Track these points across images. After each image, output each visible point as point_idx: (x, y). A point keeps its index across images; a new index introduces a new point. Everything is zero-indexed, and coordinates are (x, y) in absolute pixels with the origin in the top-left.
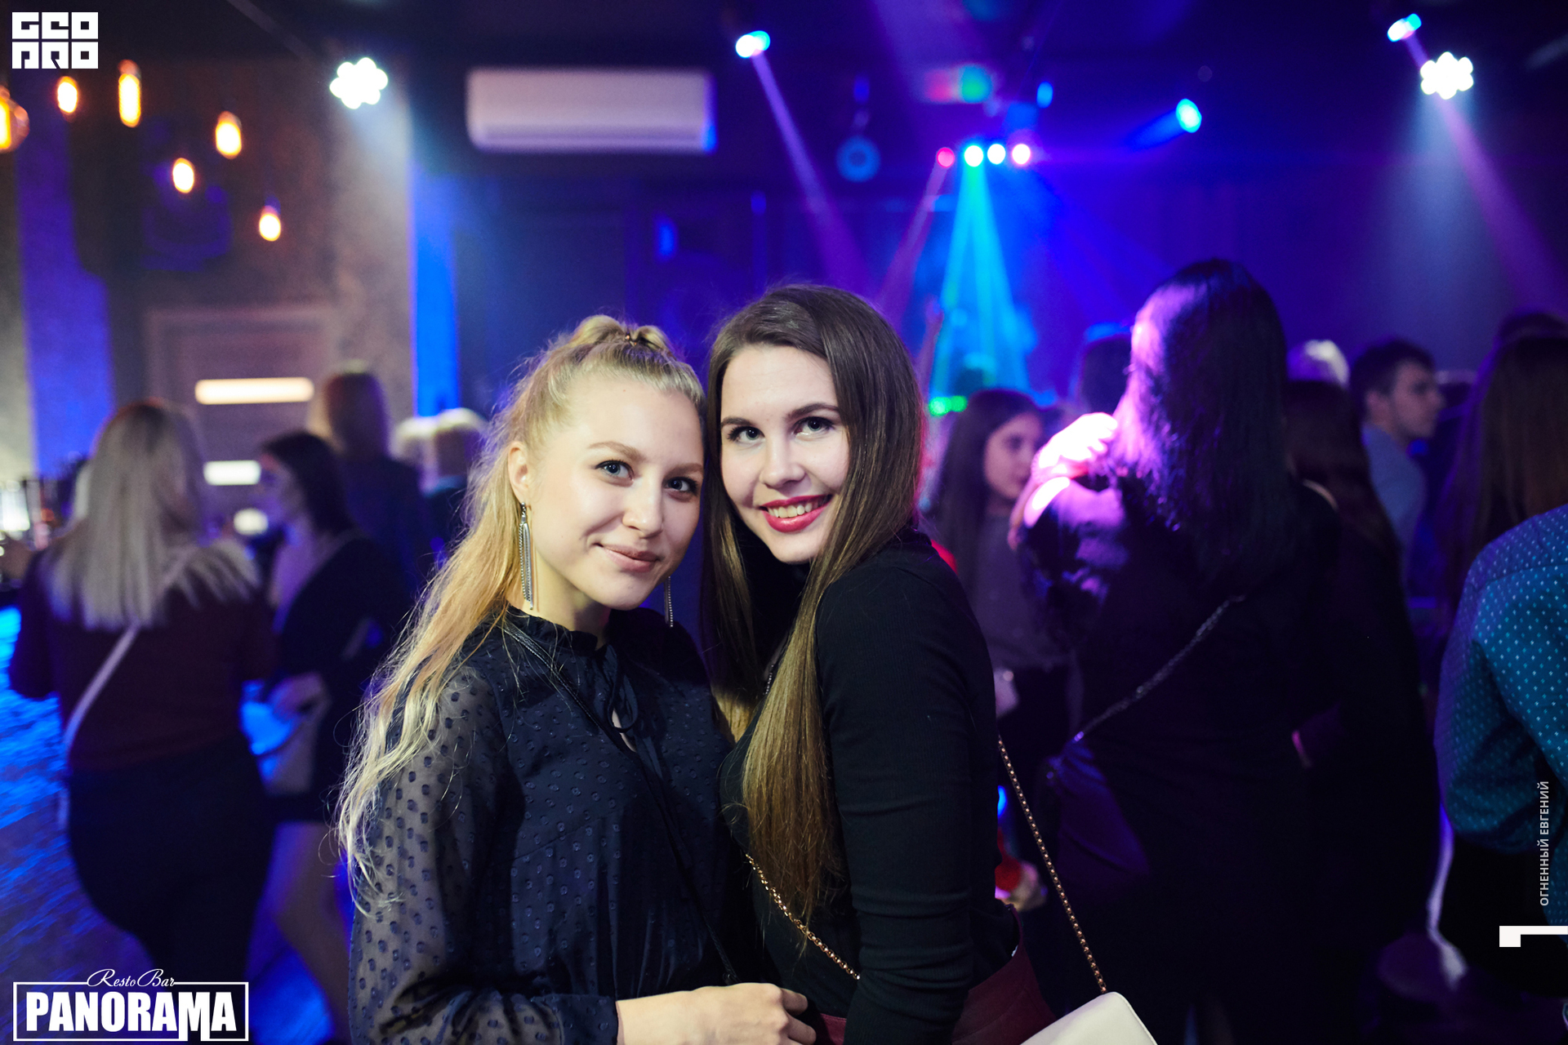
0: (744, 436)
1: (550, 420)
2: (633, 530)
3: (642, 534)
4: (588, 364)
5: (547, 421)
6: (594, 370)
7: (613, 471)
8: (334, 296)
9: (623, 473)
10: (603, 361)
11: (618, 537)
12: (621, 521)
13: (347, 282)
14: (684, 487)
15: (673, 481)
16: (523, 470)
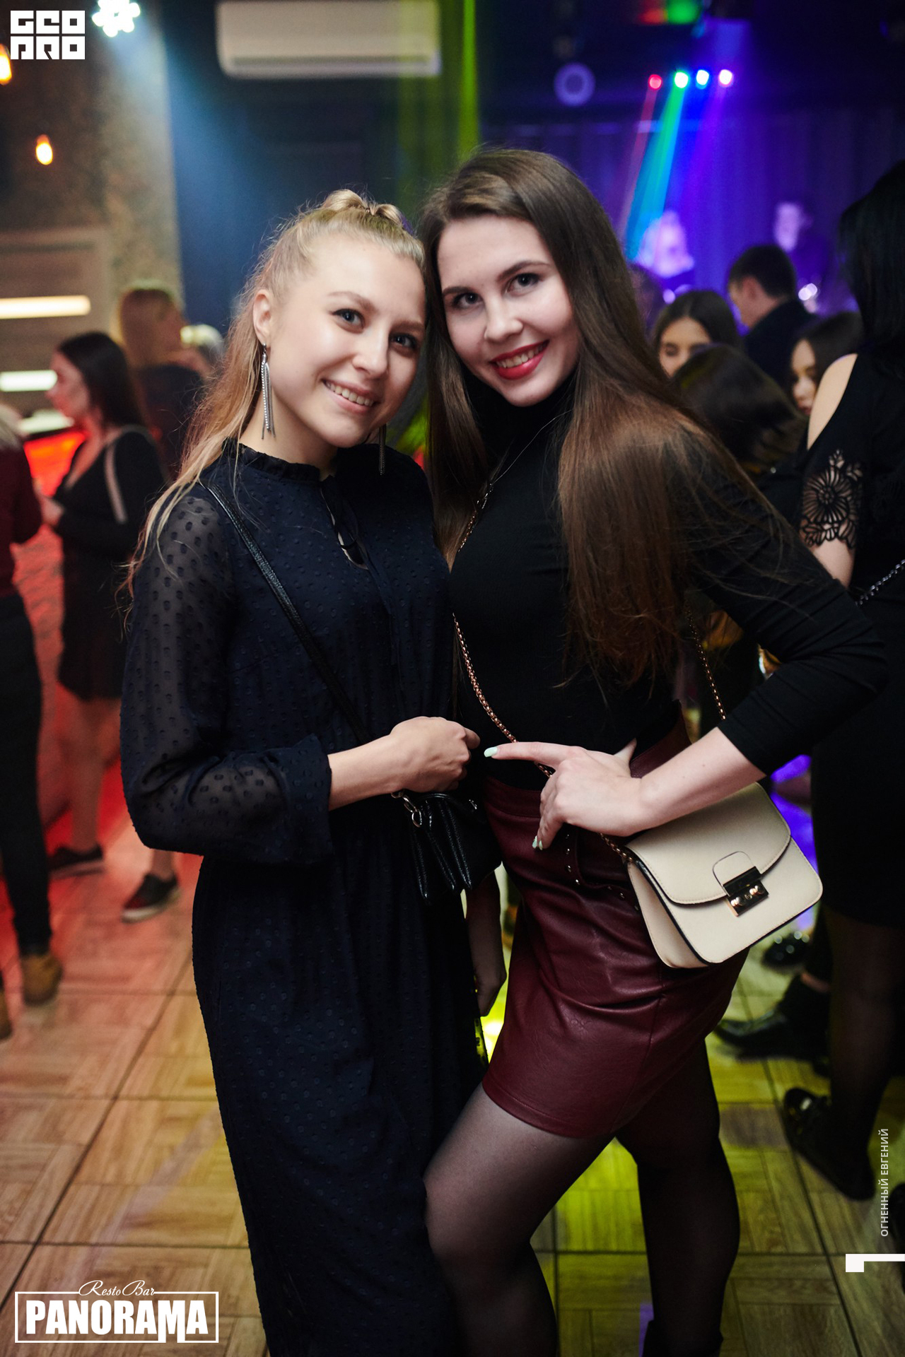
0: (464, 302)
1: (296, 271)
2: (362, 371)
3: (369, 376)
4: (334, 224)
5: (293, 271)
6: (340, 230)
7: (350, 319)
8: (105, 219)
9: (356, 321)
10: (348, 222)
11: (348, 376)
12: (352, 362)
13: (115, 205)
14: (407, 343)
15: (398, 337)
16: (267, 315)
